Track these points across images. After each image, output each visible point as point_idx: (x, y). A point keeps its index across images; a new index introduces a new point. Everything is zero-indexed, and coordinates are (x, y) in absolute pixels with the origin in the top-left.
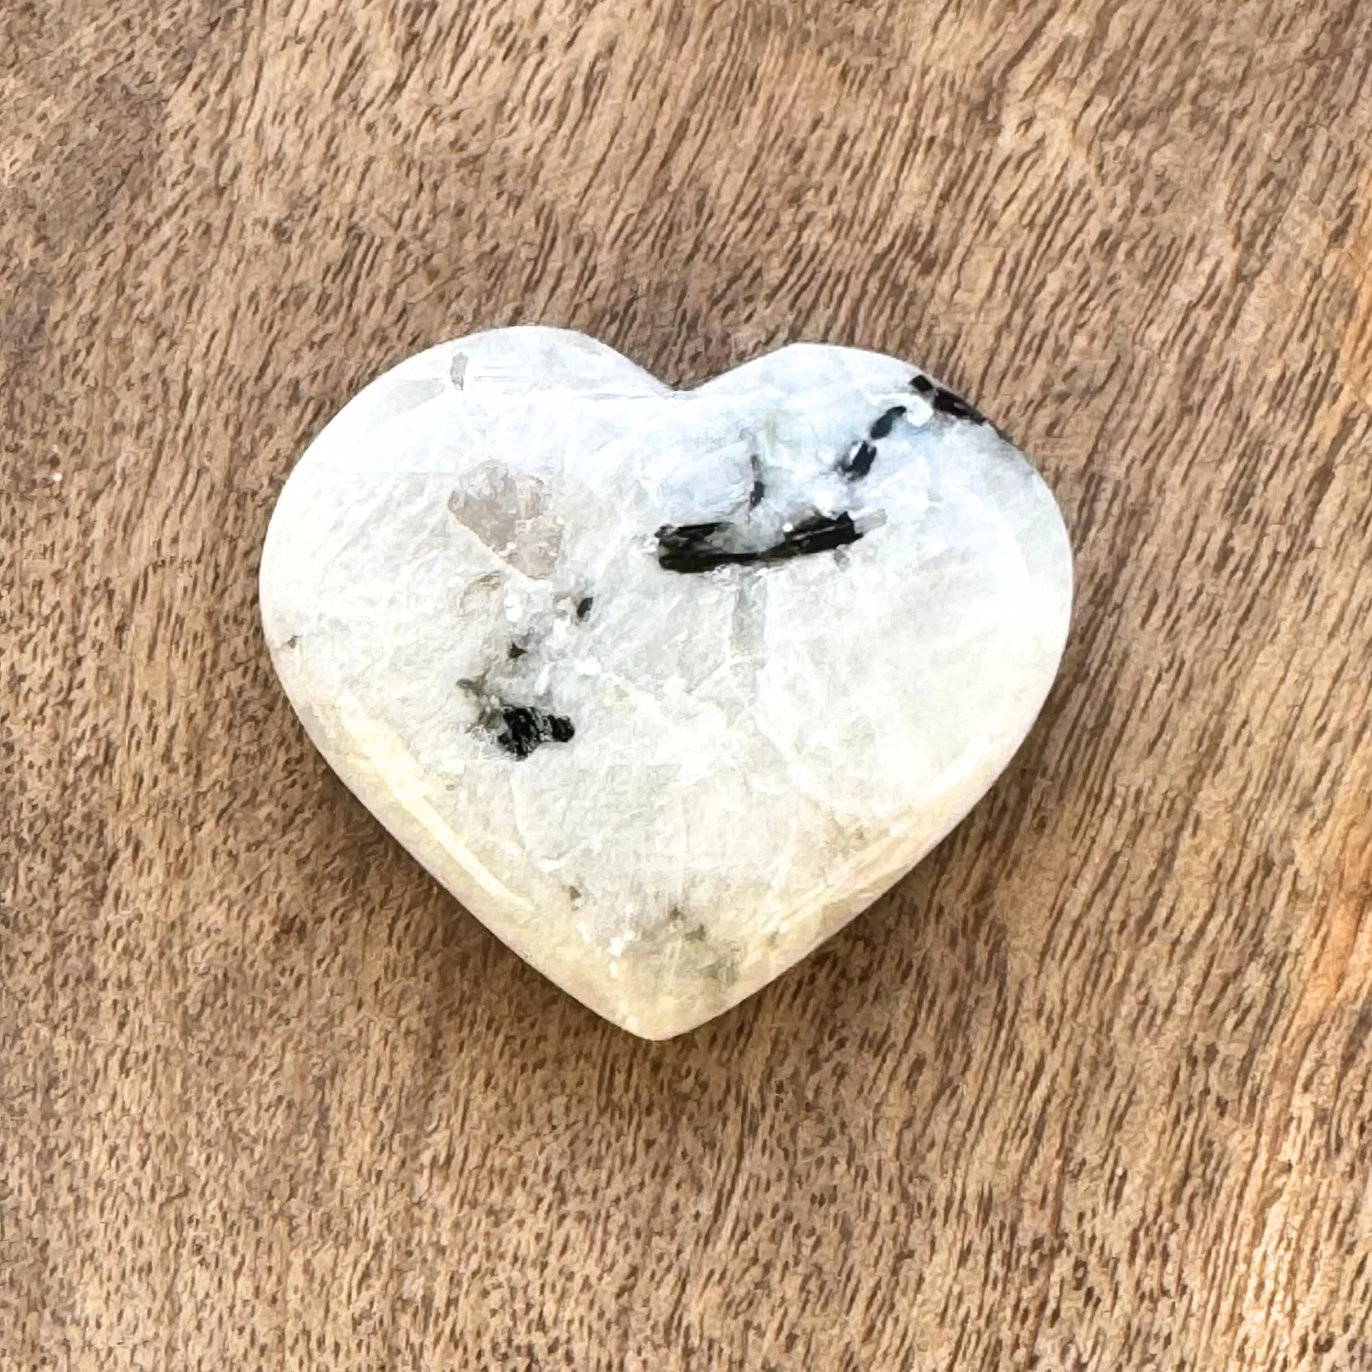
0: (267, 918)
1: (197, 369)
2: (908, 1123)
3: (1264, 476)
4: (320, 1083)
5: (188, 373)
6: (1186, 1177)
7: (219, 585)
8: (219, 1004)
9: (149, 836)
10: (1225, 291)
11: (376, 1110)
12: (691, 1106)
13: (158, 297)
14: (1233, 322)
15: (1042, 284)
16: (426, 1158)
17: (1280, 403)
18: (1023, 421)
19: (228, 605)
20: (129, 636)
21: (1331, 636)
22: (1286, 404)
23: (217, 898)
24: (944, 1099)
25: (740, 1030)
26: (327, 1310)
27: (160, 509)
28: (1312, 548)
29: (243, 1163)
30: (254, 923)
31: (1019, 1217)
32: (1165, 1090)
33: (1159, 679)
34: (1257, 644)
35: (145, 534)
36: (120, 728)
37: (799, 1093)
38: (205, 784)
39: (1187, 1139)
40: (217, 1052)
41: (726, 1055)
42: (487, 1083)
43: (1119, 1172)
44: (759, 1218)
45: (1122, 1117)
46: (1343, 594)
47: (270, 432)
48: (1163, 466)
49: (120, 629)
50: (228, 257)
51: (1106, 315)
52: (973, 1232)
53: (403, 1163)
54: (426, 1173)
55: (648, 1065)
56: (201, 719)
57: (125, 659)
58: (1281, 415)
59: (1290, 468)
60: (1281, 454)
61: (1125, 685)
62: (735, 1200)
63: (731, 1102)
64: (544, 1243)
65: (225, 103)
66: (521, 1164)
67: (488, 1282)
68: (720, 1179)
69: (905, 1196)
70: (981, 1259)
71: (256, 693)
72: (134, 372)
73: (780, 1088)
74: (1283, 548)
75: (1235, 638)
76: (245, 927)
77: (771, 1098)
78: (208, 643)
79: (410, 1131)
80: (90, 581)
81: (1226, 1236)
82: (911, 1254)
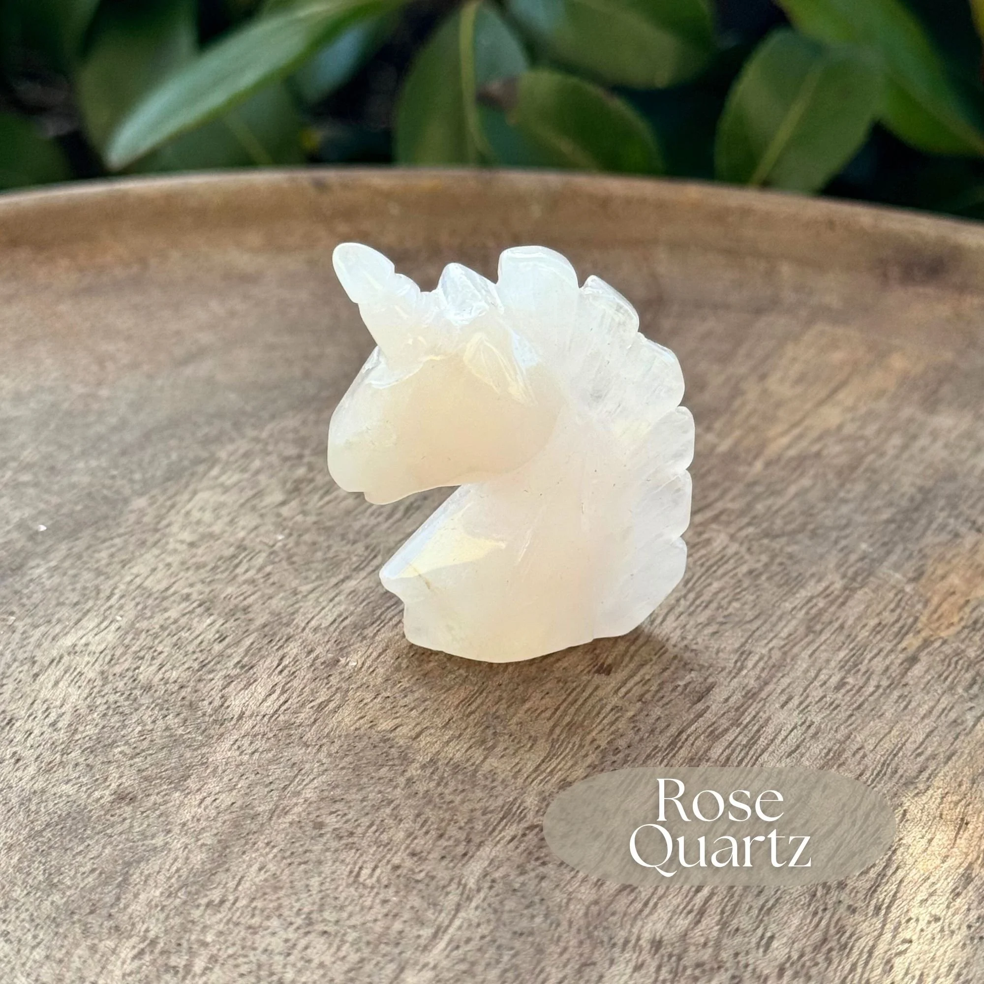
0: (107, 792)
1: (122, 587)
2: (596, 902)
3: (869, 657)
4: (128, 864)
5: (115, 588)
6: (825, 940)
7: (113, 662)
8: (59, 827)
9: (28, 754)
10: (836, 593)
11: (170, 878)
12: (421, 886)
13: (103, 562)
14: (843, 604)
15: (710, 584)
16: (204, 901)
17: (879, 632)
18: (694, 631)
19: (117, 669)
20: (41, 678)
21: (923, 718)
22: (883, 633)
23: (74, 781)
24: (625, 893)
25: (465, 855)
26: (103, 968)
27: (81, 633)
28: (905, 685)
29: (56, 897)
30: (97, 794)
31: (685, 951)
32: (805, 900)
33: (795, 728)
34: (867, 719)
35: (68, 641)
36: (23, 713)
37: (508, 884)
38: (77, 737)
39: (824, 923)
40: (50, 847)
41: (451, 865)
42: (260, 869)
43: (768, 934)
44: (468, 940)
45: (770, 909)
46: (931, 704)
47: (166, 610)
48: (796, 650)
49: (36, 675)
50: (156, 551)
51: (754, 597)
52: (645, 956)
53: (185, 903)
54: (202, 908)
55: (389, 867)
56: (83, 711)
57: (36, 686)
58: (879, 637)
59: (887, 655)
60: (881, 651)
61: (770, 730)
62: (451, 930)
63: (454, 886)
64: (290, 944)
65: (169, 503)
66: (280, 906)
67: (241, 960)
68: (440, 919)
69: (590, 936)
70: (653, 969)
71: (127, 703)
72: (78, 586)
73: (493, 881)
74: (885, 683)
75: (851, 715)
76: (89, 796)
77: (487, 885)
78: (99, 683)
79: (193, 889)
80: (21, 656)
81: (859, 970)
82: (594, 964)
